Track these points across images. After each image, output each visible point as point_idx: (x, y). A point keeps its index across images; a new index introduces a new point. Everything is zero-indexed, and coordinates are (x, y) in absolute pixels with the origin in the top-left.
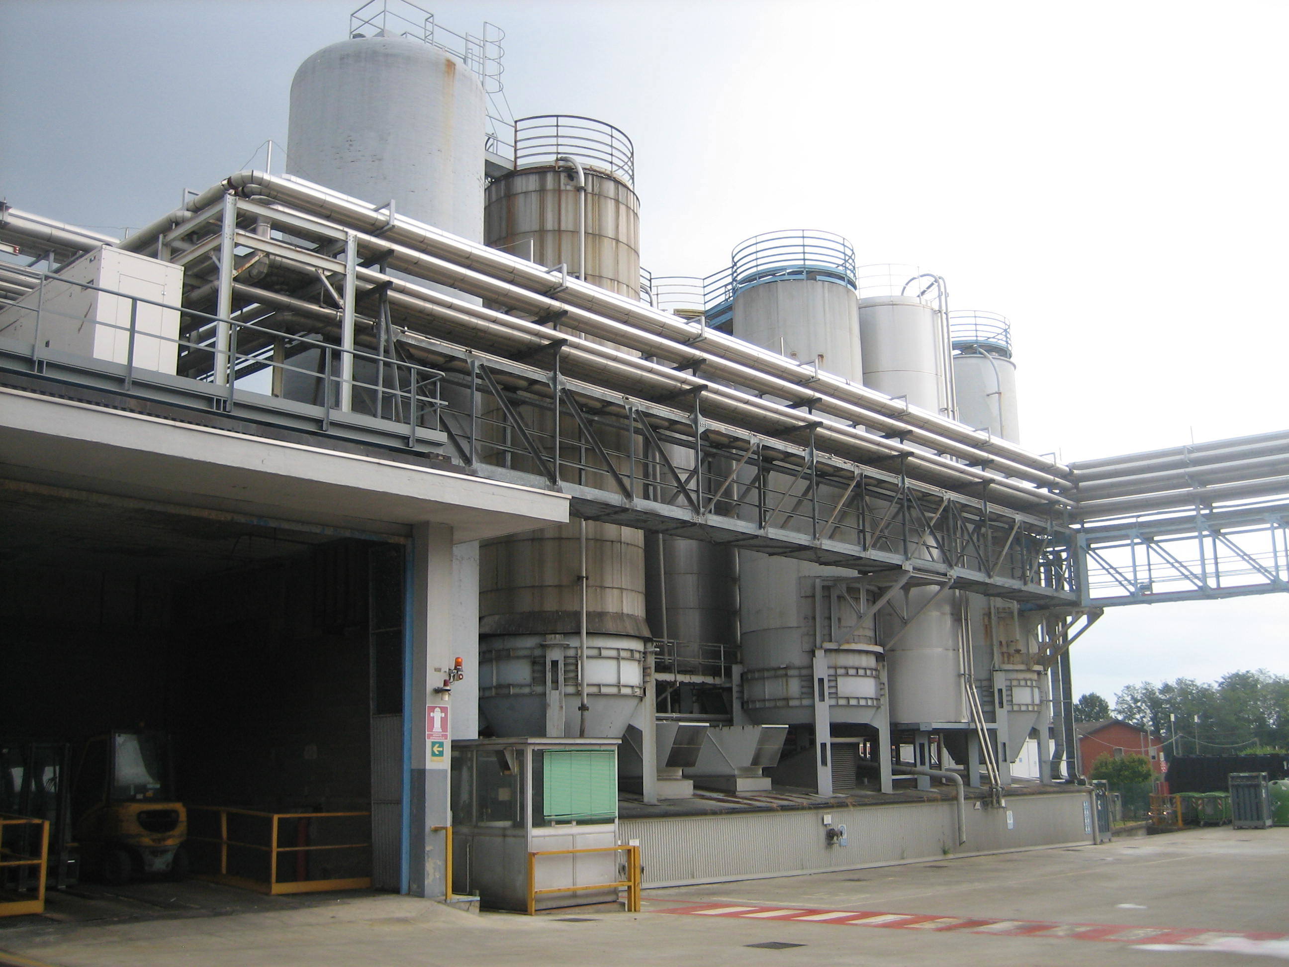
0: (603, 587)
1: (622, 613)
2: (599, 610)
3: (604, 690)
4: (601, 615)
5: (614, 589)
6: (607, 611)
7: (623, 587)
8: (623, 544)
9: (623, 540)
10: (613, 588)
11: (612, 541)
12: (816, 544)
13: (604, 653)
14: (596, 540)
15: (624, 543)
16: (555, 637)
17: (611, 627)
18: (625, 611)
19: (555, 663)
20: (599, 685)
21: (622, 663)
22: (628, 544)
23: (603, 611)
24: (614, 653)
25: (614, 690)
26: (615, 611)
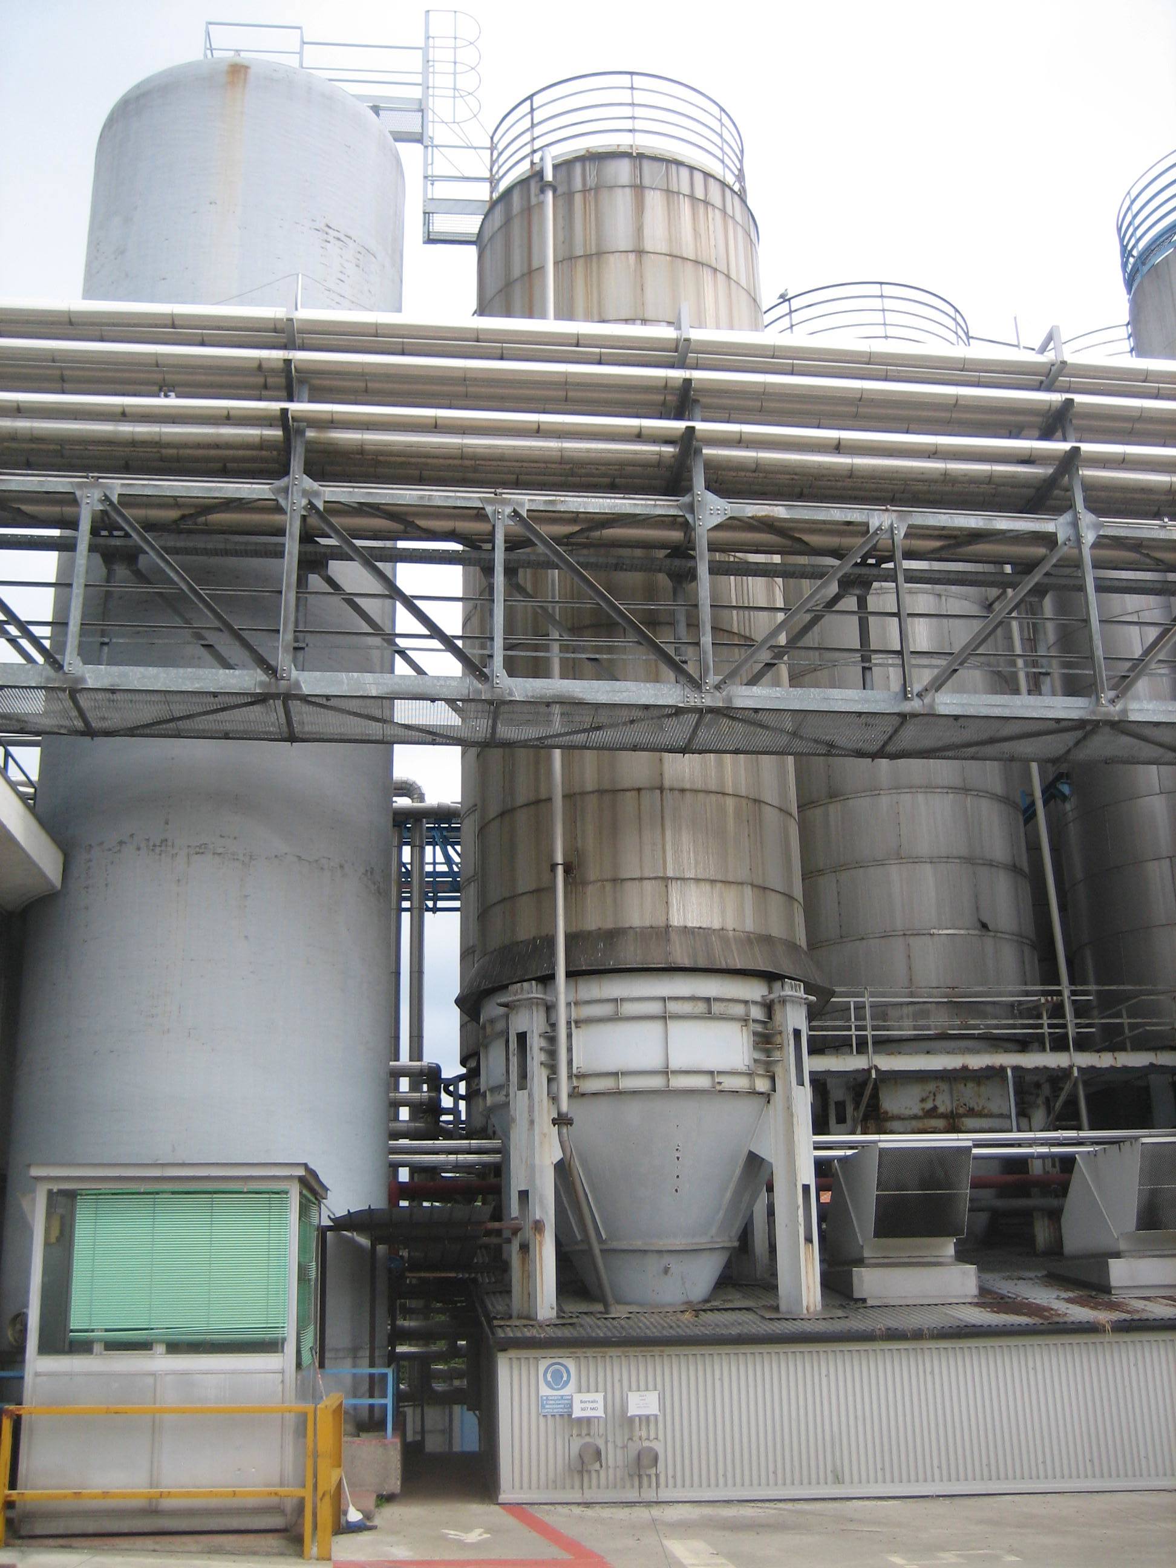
0: (617, 881)
1: (668, 927)
2: (609, 925)
3: (627, 1083)
4: (612, 936)
5: (645, 882)
6: (627, 925)
7: (670, 874)
8: (667, 793)
9: (667, 784)
10: (641, 879)
11: (639, 790)
12: (1108, 713)
13: (629, 1009)
14: (601, 792)
15: (671, 790)
16: (522, 989)
17: (630, 955)
18: (676, 920)
19: (522, 1037)
20: (616, 1074)
21: (674, 1027)
22: (683, 791)
23: (620, 925)
24: (655, 1008)
25: (657, 1082)
26: (647, 924)
